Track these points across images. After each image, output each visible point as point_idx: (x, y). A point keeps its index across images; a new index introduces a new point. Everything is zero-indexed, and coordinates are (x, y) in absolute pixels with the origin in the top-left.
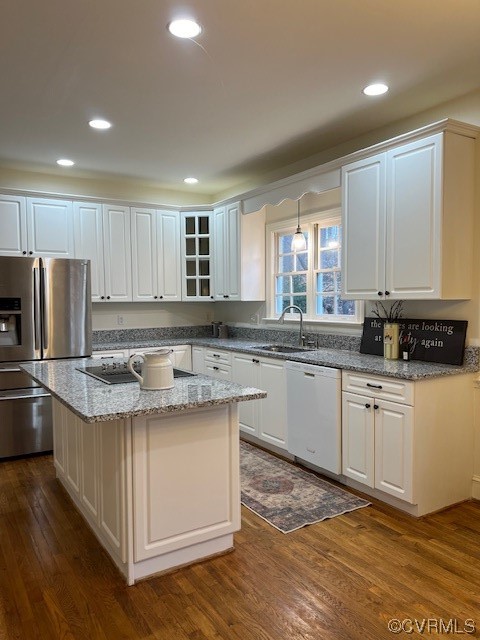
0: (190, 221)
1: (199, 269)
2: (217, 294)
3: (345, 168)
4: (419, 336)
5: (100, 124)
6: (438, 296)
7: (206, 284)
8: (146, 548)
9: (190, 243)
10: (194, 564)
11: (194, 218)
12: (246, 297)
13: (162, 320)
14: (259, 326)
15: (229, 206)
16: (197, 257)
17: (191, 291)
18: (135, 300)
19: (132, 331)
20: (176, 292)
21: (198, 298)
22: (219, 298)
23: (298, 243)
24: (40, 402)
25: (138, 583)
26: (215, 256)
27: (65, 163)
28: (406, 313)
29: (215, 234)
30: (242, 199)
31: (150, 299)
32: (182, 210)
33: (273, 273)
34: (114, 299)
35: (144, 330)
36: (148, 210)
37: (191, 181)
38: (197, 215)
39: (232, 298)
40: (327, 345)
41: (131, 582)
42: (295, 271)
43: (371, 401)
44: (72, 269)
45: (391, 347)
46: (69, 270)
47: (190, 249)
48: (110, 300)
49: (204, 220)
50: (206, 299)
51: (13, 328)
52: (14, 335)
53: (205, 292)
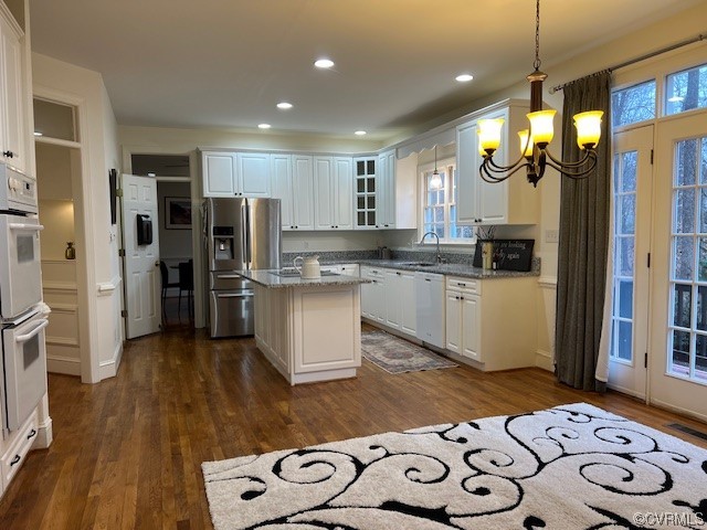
0: (360, 164)
1: (366, 204)
2: (380, 224)
3: (458, 127)
4: (507, 251)
5: (284, 106)
6: (506, 223)
7: (372, 216)
8: (301, 367)
9: (360, 182)
10: (331, 381)
11: (363, 162)
12: (400, 226)
13: (339, 245)
14: (413, 249)
15: (389, 153)
16: (366, 194)
17: (361, 222)
18: (317, 229)
19: (315, 253)
20: (349, 222)
21: (367, 227)
22: (382, 227)
23: (435, 182)
24: (247, 299)
25: (296, 385)
26: (379, 193)
28: (497, 235)
29: (379, 175)
30: (397, 147)
31: (329, 228)
32: (354, 156)
33: (422, 205)
34: (300, 228)
35: (325, 253)
36: (327, 158)
37: (360, 133)
38: (365, 159)
39: (391, 227)
40: (456, 262)
41: (293, 384)
42: (438, 204)
43: (460, 295)
44: (271, 207)
45: (487, 260)
46: (268, 207)
47: (361, 189)
48: (298, 229)
49: (371, 164)
50: (373, 228)
51: (228, 248)
52: (229, 252)
53: (372, 222)
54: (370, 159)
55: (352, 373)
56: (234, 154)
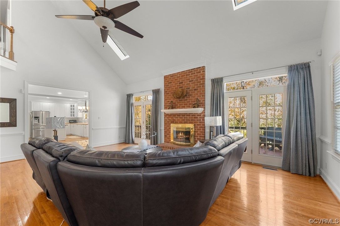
0: (71, 105)
1: (72, 113)
2: (75, 116)
9: (71, 109)
21: (73, 117)
29: (75, 107)
47: (71, 110)
49: (74, 106)
50: (74, 117)
51: (38, 121)
52: (38, 122)
53: (74, 116)
56: (40, 103)
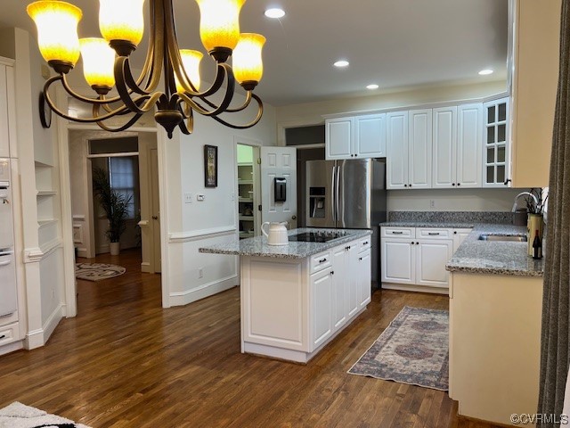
0: (491, 110)
5: (342, 64)
7: (502, 170)
9: (490, 131)
11: (494, 107)
16: (496, 144)
17: (490, 179)
18: (434, 187)
19: (441, 213)
20: (477, 179)
21: (496, 184)
27: (373, 87)
31: (449, 186)
32: (485, 101)
34: (415, 186)
35: (453, 213)
36: (450, 108)
38: (496, 103)
47: (490, 139)
48: (412, 188)
49: (502, 108)
53: (501, 178)
54: (501, 101)
55: (303, 359)
56: (352, 118)
